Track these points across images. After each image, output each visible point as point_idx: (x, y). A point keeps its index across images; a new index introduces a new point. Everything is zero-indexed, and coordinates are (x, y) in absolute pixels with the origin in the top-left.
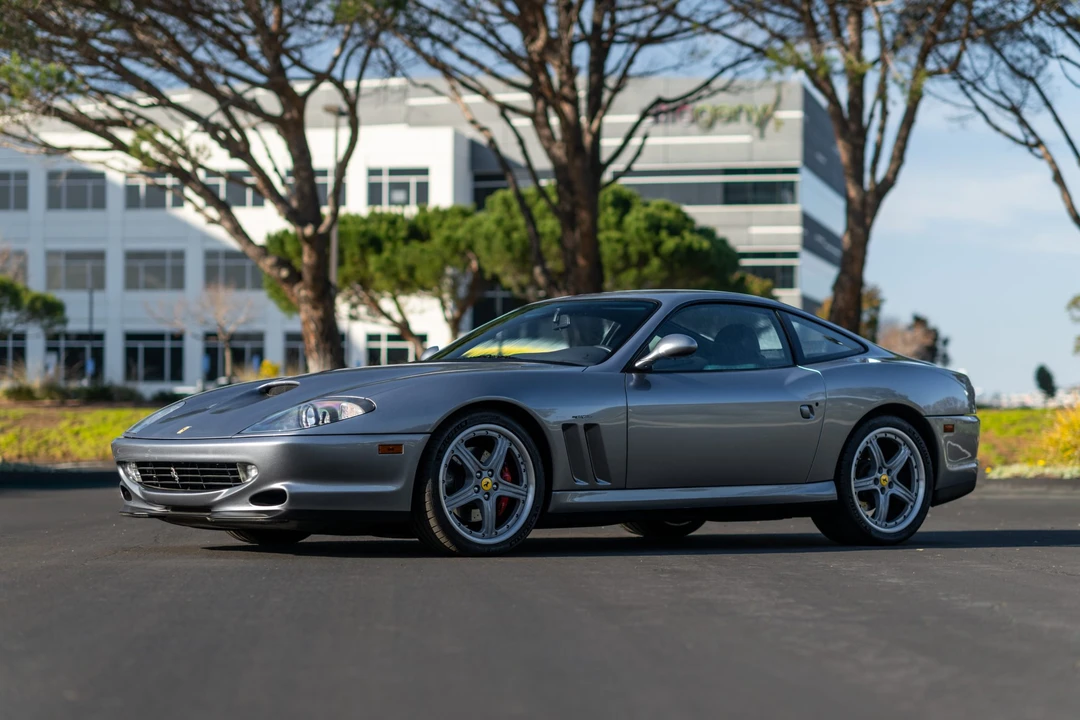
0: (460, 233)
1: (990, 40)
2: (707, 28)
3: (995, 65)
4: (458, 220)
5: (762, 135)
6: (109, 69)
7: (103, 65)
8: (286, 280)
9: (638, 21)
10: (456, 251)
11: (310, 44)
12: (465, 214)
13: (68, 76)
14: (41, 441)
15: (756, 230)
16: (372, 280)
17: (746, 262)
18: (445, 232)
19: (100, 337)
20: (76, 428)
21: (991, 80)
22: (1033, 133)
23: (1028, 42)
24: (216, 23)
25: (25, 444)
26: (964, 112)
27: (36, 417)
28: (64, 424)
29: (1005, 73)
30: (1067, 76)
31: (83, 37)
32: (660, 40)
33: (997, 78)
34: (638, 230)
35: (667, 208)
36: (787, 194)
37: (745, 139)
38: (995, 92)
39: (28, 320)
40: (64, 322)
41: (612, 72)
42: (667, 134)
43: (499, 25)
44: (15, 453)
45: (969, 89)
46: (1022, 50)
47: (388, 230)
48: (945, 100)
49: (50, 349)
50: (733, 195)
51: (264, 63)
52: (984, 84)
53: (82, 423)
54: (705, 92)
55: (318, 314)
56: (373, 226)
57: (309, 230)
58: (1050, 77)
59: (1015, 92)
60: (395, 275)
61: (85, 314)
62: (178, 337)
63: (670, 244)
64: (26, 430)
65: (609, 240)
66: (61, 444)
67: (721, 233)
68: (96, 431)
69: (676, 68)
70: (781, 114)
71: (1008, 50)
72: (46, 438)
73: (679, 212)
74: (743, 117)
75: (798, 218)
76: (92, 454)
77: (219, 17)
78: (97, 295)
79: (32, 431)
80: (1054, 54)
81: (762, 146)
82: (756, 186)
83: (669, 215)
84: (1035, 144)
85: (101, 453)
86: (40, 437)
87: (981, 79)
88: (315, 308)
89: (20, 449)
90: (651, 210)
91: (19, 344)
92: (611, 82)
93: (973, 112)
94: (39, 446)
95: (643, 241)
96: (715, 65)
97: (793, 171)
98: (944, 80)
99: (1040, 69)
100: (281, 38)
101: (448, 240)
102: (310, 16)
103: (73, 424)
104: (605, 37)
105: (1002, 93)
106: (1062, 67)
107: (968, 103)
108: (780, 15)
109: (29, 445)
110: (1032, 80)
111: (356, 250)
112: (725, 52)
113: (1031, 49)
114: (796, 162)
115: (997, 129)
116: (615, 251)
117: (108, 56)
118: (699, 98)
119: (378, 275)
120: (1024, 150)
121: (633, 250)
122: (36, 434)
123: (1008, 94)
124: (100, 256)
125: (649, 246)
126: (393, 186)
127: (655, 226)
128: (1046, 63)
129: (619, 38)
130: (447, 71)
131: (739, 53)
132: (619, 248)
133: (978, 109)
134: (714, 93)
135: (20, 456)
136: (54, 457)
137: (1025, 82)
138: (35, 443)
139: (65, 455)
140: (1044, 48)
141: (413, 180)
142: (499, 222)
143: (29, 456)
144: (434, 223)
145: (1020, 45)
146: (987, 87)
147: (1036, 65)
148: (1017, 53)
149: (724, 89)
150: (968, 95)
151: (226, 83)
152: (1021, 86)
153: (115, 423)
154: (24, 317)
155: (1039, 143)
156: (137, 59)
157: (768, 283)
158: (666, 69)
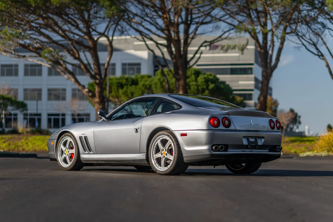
0: (147, 83)
1: (307, 23)
2: (220, 20)
3: (309, 31)
4: (147, 79)
5: (242, 53)
6: (36, 32)
7: (35, 31)
8: (91, 96)
9: (199, 17)
10: (146, 88)
11: (97, 24)
12: (149, 77)
13: (23, 34)
14: (16, 145)
15: (241, 83)
16: (120, 97)
17: (235, 92)
18: (143, 83)
19: (40, 115)
20: (27, 141)
21: (307, 36)
22: (320, 52)
23: (319, 24)
24: (69, 18)
25: (11, 146)
26: (299, 45)
27: (15, 138)
28: (23, 140)
29: (312, 33)
30: (330, 34)
31: (28, 22)
32: (206, 23)
33: (310, 35)
34: (201, 82)
35: (211, 75)
36: (250, 72)
37: (237, 55)
38: (308, 39)
39: (16, 109)
40: (27, 110)
41: (191, 33)
42: (213, 53)
43: (157, 18)
44: (8, 149)
45: (301, 38)
46: (317, 26)
47: (125, 82)
48: (293, 42)
49: (25, 119)
50: (233, 72)
51: (85, 30)
52: (305, 37)
53: (28, 140)
54: (220, 39)
55: (101, 107)
56: (120, 81)
57: (97, 81)
58: (326, 35)
59: (315, 39)
60: (127, 96)
61: (36, 108)
62: (64, 115)
63: (211, 86)
64: (11, 142)
65: (193, 85)
66: (22, 146)
67: (227, 83)
68: (33, 142)
69: (211, 32)
70: (249, 47)
71: (313, 27)
72: (18, 144)
73: (215, 76)
74: (237, 48)
75: (253, 79)
76: (31, 149)
77: (70, 16)
78: (39, 102)
79: (13, 142)
80: (327, 28)
81: (242, 57)
82: (240, 69)
83: (211, 77)
84: (321, 56)
85: (34, 149)
86: (16, 144)
87: (304, 35)
88: (100, 105)
89: (9, 148)
90: (205, 76)
91: (15, 117)
92: (191, 36)
93: (302, 45)
94: (15, 147)
95: (203, 85)
96: (223, 31)
97: (252, 64)
98: (293, 36)
99: (322, 32)
100: (89, 23)
101: (144, 85)
102: (98, 15)
103: (26, 140)
104: (189, 22)
105: (310, 40)
106: (329, 32)
107: (300, 43)
108: (242, 16)
109: (12, 147)
110: (319, 36)
111: (116, 88)
112: (226, 27)
113: (319, 26)
114: (253, 62)
115: (309, 51)
116: (194, 88)
117: (36, 28)
118: (218, 41)
119: (122, 96)
120: (317, 57)
121: (200, 88)
122: (14, 143)
123: (313, 40)
124: (40, 90)
125: (205, 87)
126: (130, 69)
127: (207, 81)
128: (324, 30)
129: (193, 23)
130: (141, 33)
131: (230, 27)
132: (196, 87)
133: (303, 44)
134: (222, 40)
135: (9, 150)
136: (20, 150)
137: (318, 36)
138: (14, 146)
139: (23, 150)
140: (324, 26)
141: (136, 67)
142: (159, 79)
143: (12, 150)
144: (139, 80)
145: (316, 25)
146: (306, 38)
147: (321, 31)
148: (315, 27)
149: (226, 38)
150: (300, 40)
151: (73, 36)
152: (316, 38)
153: (39, 140)
154: (15, 108)
155: (322, 55)
156: (46, 29)
157: (242, 98)
158: (208, 32)
